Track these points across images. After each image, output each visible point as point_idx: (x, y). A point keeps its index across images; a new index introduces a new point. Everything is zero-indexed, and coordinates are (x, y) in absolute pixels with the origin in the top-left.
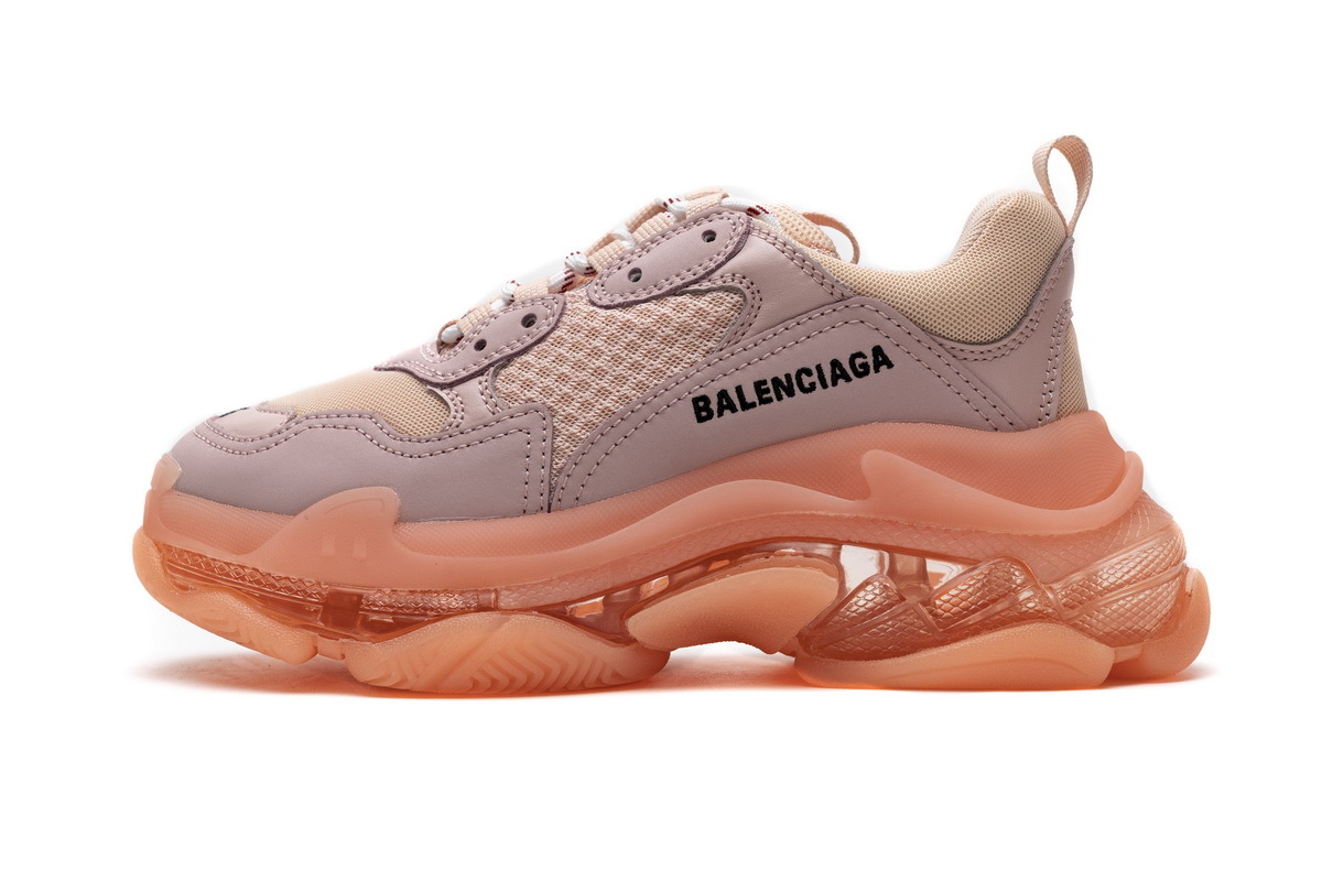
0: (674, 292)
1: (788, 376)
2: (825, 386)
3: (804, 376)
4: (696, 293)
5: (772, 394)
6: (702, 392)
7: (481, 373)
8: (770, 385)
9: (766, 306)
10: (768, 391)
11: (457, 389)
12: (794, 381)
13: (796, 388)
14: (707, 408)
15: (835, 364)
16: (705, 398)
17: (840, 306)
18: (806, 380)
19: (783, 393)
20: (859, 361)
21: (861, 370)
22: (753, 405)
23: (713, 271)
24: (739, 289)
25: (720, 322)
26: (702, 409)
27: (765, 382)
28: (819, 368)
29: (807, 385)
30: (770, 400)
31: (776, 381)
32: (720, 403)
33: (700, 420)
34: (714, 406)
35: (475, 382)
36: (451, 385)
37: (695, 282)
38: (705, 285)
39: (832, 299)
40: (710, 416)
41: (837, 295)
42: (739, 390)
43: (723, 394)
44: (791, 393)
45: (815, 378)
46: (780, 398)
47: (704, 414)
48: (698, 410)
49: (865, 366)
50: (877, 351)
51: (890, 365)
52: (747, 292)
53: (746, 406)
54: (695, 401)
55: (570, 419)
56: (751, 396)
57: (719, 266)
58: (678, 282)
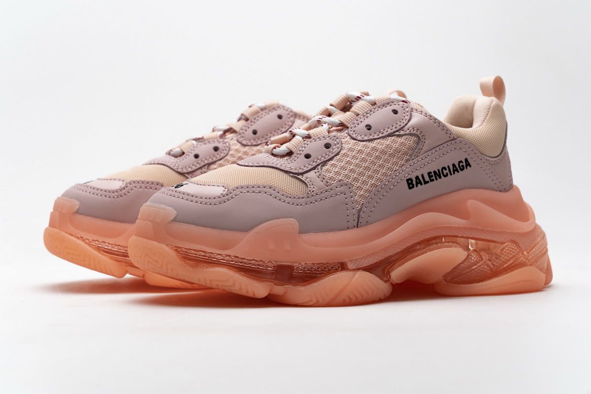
0: (390, 135)
1: (439, 170)
2: (451, 174)
3: (444, 170)
4: (399, 136)
5: (434, 178)
6: (409, 177)
7: (314, 168)
8: (433, 174)
9: (427, 142)
10: (432, 176)
11: (305, 175)
12: (441, 172)
13: (442, 175)
14: (412, 183)
15: (454, 165)
16: (411, 179)
17: (453, 142)
18: (445, 172)
19: (438, 177)
20: (461, 164)
21: (462, 168)
22: (428, 182)
23: (404, 127)
24: (417, 134)
25: (410, 148)
26: (410, 184)
27: (431, 173)
28: (448, 167)
29: (445, 174)
30: (433, 180)
31: (435, 172)
32: (416, 181)
33: (410, 188)
34: (414, 183)
35: (313, 172)
36: (302, 174)
37: (397, 131)
38: (402, 133)
39: (450, 139)
40: (413, 187)
41: (452, 138)
42: (422, 176)
43: (417, 178)
44: (440, 177)
45: (447, 171)
46: (437, 179)
47: (411, 186)
48: (409, 184)
49: (463, 166)
50: (466, 160)
51: (470, 166)
52: (420, 136)
53: (426, 183)
54: (408, 180)
55: (359, 188)
56: (427, 179)
57: (406, 125)
58: (390, 131)
